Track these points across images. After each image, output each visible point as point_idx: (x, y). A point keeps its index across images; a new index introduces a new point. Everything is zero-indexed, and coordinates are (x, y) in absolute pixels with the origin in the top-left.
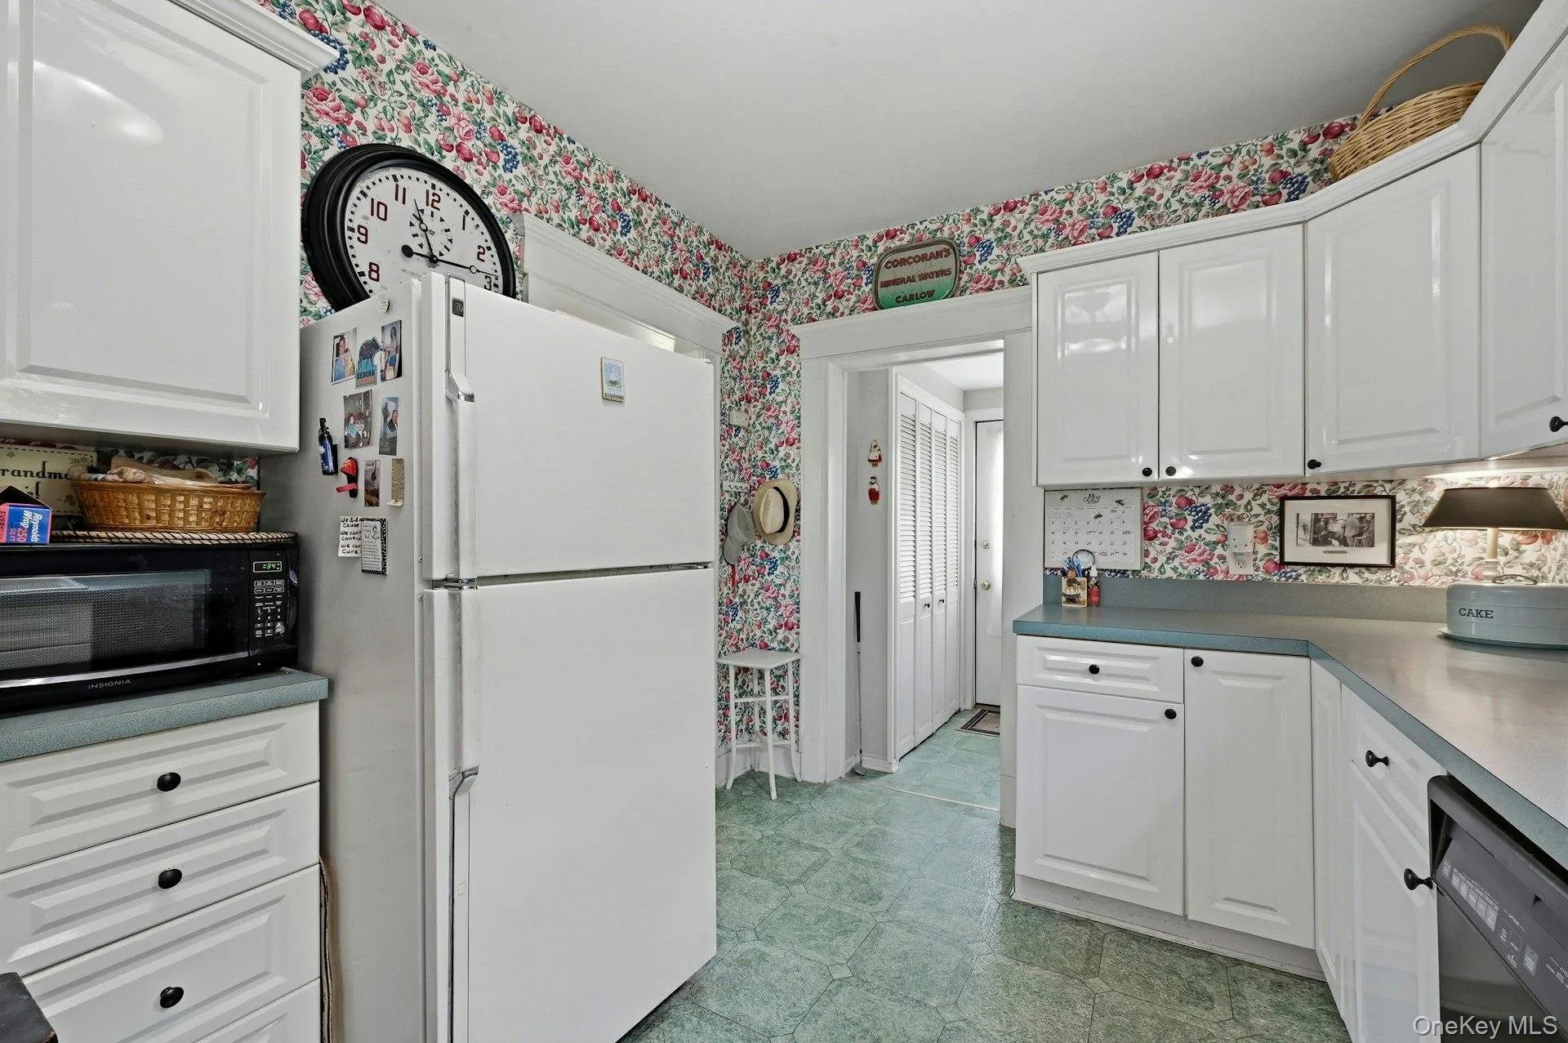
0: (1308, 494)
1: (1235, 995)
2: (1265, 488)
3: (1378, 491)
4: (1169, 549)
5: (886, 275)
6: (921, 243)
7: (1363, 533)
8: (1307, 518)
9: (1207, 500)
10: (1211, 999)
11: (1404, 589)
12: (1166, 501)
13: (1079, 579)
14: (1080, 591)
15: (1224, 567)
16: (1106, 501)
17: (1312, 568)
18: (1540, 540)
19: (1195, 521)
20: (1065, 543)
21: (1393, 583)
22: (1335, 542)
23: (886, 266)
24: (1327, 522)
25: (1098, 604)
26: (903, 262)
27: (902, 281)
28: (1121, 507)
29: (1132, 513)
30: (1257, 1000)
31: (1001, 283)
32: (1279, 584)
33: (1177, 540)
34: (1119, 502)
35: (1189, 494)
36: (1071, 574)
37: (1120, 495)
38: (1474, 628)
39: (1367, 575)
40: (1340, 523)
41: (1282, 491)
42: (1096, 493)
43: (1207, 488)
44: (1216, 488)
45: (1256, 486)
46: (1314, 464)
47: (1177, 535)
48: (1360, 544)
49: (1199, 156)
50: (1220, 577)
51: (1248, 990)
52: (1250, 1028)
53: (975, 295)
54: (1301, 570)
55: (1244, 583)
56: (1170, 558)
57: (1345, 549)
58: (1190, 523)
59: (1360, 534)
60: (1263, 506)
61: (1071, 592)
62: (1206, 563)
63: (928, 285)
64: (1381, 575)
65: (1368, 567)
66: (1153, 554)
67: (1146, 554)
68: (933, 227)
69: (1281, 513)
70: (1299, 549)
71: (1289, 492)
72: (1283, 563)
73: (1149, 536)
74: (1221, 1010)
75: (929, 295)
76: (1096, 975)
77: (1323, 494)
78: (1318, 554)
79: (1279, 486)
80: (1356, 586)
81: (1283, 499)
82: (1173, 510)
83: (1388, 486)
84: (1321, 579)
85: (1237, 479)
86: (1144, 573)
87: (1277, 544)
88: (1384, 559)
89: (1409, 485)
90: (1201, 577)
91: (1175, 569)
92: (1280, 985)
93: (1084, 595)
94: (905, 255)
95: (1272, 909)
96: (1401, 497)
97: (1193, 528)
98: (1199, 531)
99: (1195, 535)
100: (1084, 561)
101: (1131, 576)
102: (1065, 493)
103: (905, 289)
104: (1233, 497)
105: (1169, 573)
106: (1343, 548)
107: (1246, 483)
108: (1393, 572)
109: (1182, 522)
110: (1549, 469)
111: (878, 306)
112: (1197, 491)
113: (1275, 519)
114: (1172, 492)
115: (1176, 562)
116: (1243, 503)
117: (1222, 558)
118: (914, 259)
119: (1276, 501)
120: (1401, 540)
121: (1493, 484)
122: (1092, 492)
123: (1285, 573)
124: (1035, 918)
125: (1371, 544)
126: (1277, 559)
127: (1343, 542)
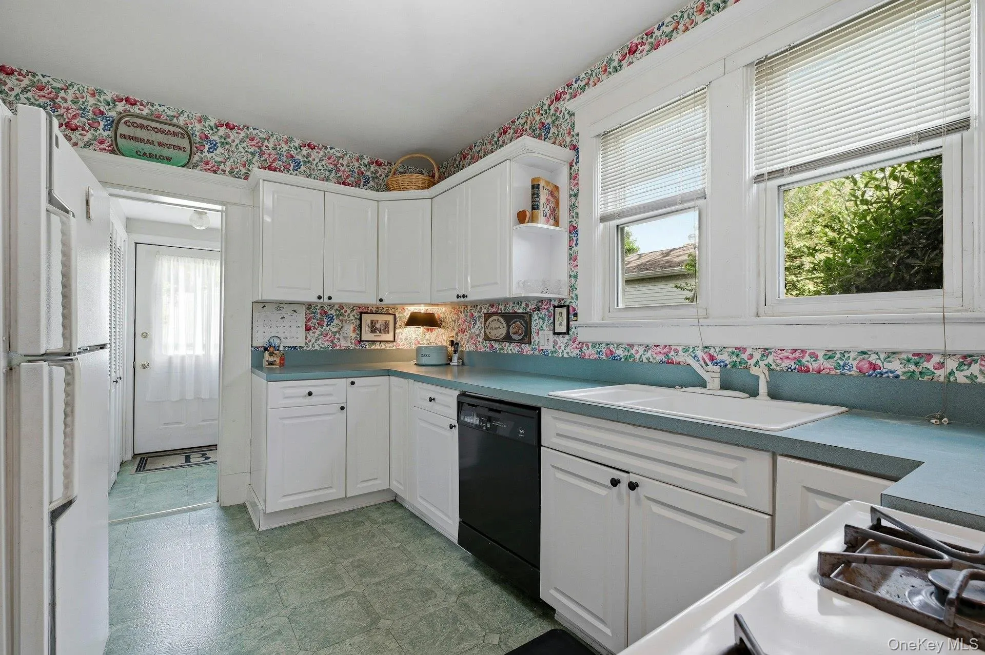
0: (369, 312)
1: (368, 518)
2: (355, 308)
3: (390, 312)
4: (316, 335)
5: (123, 129)
6: (158, 119)
7: (386, 329)
8: (369, 322)
9: (333, 312)
10: (362, 522)
11: (397, 350)
12: (316, 312)
13: (276, 352)
14: (275, 359)
15: (339, 343)
16: (288, 310)
17: (370, 343)
18: (430, 331)
19: (328, 322)
20: (264, 332)
21: (394, 348)
22: (378, 332)
23: (125, 122)
24: (375, 323)
25: (283, 366)
26: (142, 127)
27: (142, 140)
28: (295, 313)
29: (301, 318)
30: (375, 515)
31: (224, 171)
32: (359, 350)
33: (320, 331)
34: (294, 311)
35: (325, 309)
36: (271, 349)
37: (296, 307)
38: (424, 361)
39: (387, 345)
40: (379, 324)
41: (360, 310)
42: (282, 306)
43: (333, 306)
44: (336, 307)
45: (352, 307)
46: (381, 300)
47: (320, 328)
48: (385, 333)
49: (331, 148)
50: (338, 348)
51: (371, 514)
52: (379, 523)
53: (204, 173)
54: (367, 343)
55: (347, 350)
56: (317, 340)
57: (381, 334)
58: (326, 323)
59: (385, 329)
60: (354, 316)
61: (272, 359)
62: (332, 342)
63: (166, 152)
64: (391, 345)
65: (387, 341)
66: (309, 338)
67: (306, 338)
68: (172, 113)
69: (360, 319)
70: (367, 335)
71: (363, 311)
72: (361, 341)
73: (308, 329)
74: (367, 523)
75: (168, 160)
76: (320, 536)
77: (374, 312)
78: (371, 337)
79: (360, 308)
80: (384, 349)
81: (361, 313)
82: (319, 316)
83: (393, 310)
84: (373, 347)
85: (345, 303)
86: (305, 348)
87: (359, 333)
88: (392, 339)
89: (399, 310)
90: (330, 348)
91: (319, 345)
92: (379, 508)
93: (278, 361)
94: (146, 123)
95: (376, 479)
96: (397, 315)
97: (327, 325)
98: (329, 327)
99: (328, 328)
100: (277, 342)
101: (298, 349)
102: (265, 304)
103: (147, 148)
104: (343, 311)
105: (317, 347)
106: (380, 334)
107: (348, 305)
108: (395, 344)
109: (322, 322)
110: (433, 308)
111: (115, 150)
112: (329, 307)
113: (358, 322)
114: (318, 307)
115: (319, 342)
116: (347, 314)
117: (339, 339)
118: (153, 129)
119: (359, 314)
120: (397, 331)
121: (422, 312)
122: (279, 305)
123: (362, 345)
124: (276, 532)
125: (388, 332)
126: (359, 339)
127: (380, 332)
